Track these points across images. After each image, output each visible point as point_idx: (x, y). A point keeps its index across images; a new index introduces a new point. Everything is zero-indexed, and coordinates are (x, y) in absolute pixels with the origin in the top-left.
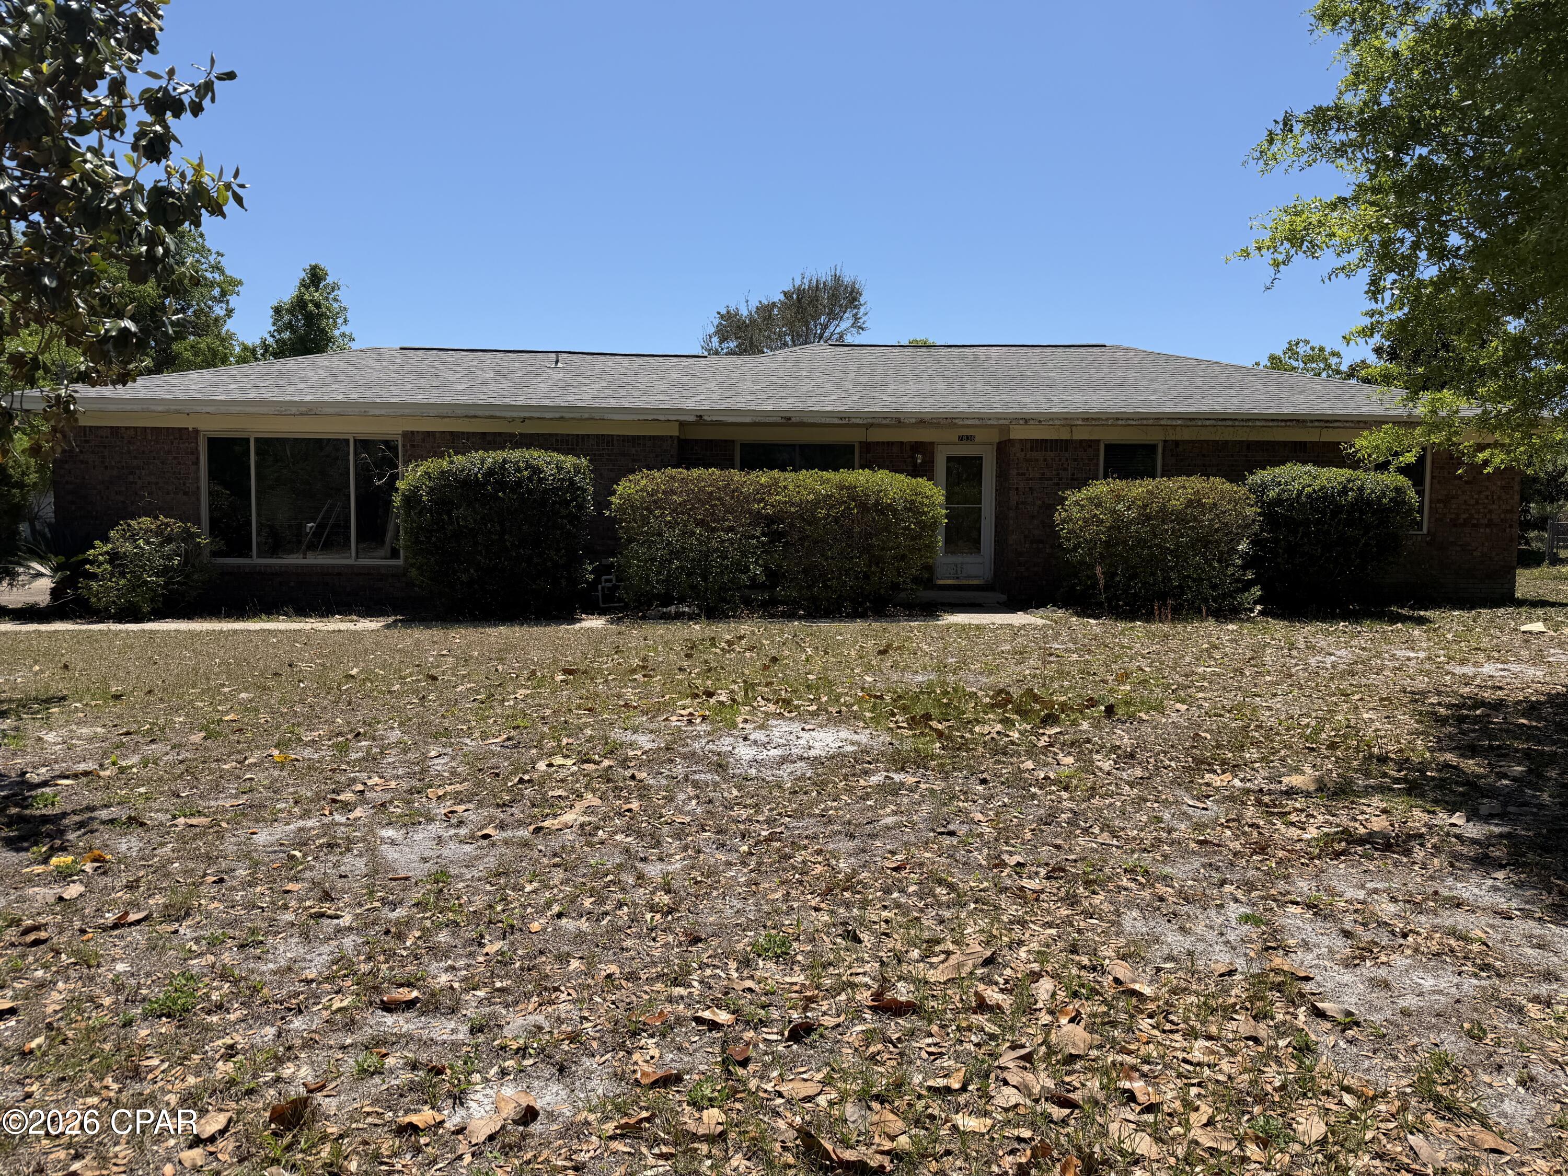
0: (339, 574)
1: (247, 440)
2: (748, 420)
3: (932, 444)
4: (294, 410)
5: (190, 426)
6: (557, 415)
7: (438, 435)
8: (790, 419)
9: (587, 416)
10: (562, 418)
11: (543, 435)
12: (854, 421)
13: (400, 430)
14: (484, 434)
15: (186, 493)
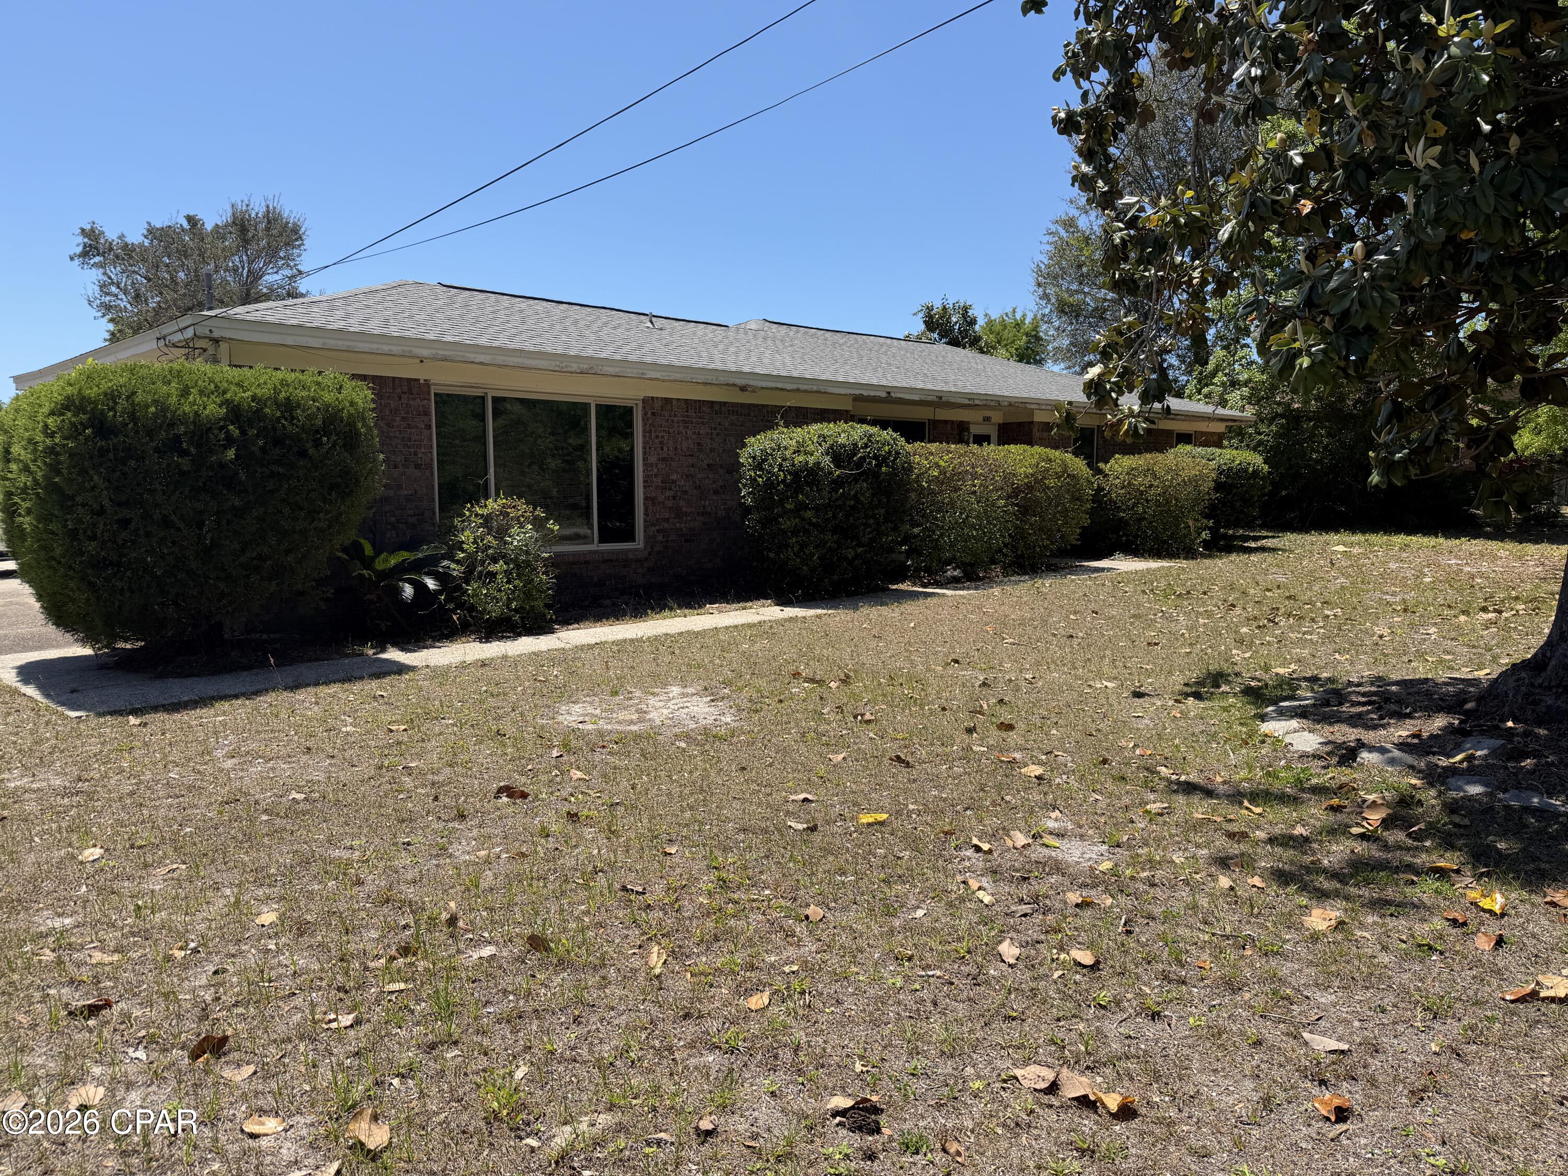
0: (587, 562)
1: (483, 399)
2: (916, 397)
3: (968, 423)
4: (574, 367)
5: (422, 376)
6: (794, 387)
7: (674, 402)
8: (941, 398)
9: (815, 388)
10: (798, 390)
11: (757, 405)
12: (977, 402)
13: (642, 395)
14: (712, 402)
15: (418, 466)
